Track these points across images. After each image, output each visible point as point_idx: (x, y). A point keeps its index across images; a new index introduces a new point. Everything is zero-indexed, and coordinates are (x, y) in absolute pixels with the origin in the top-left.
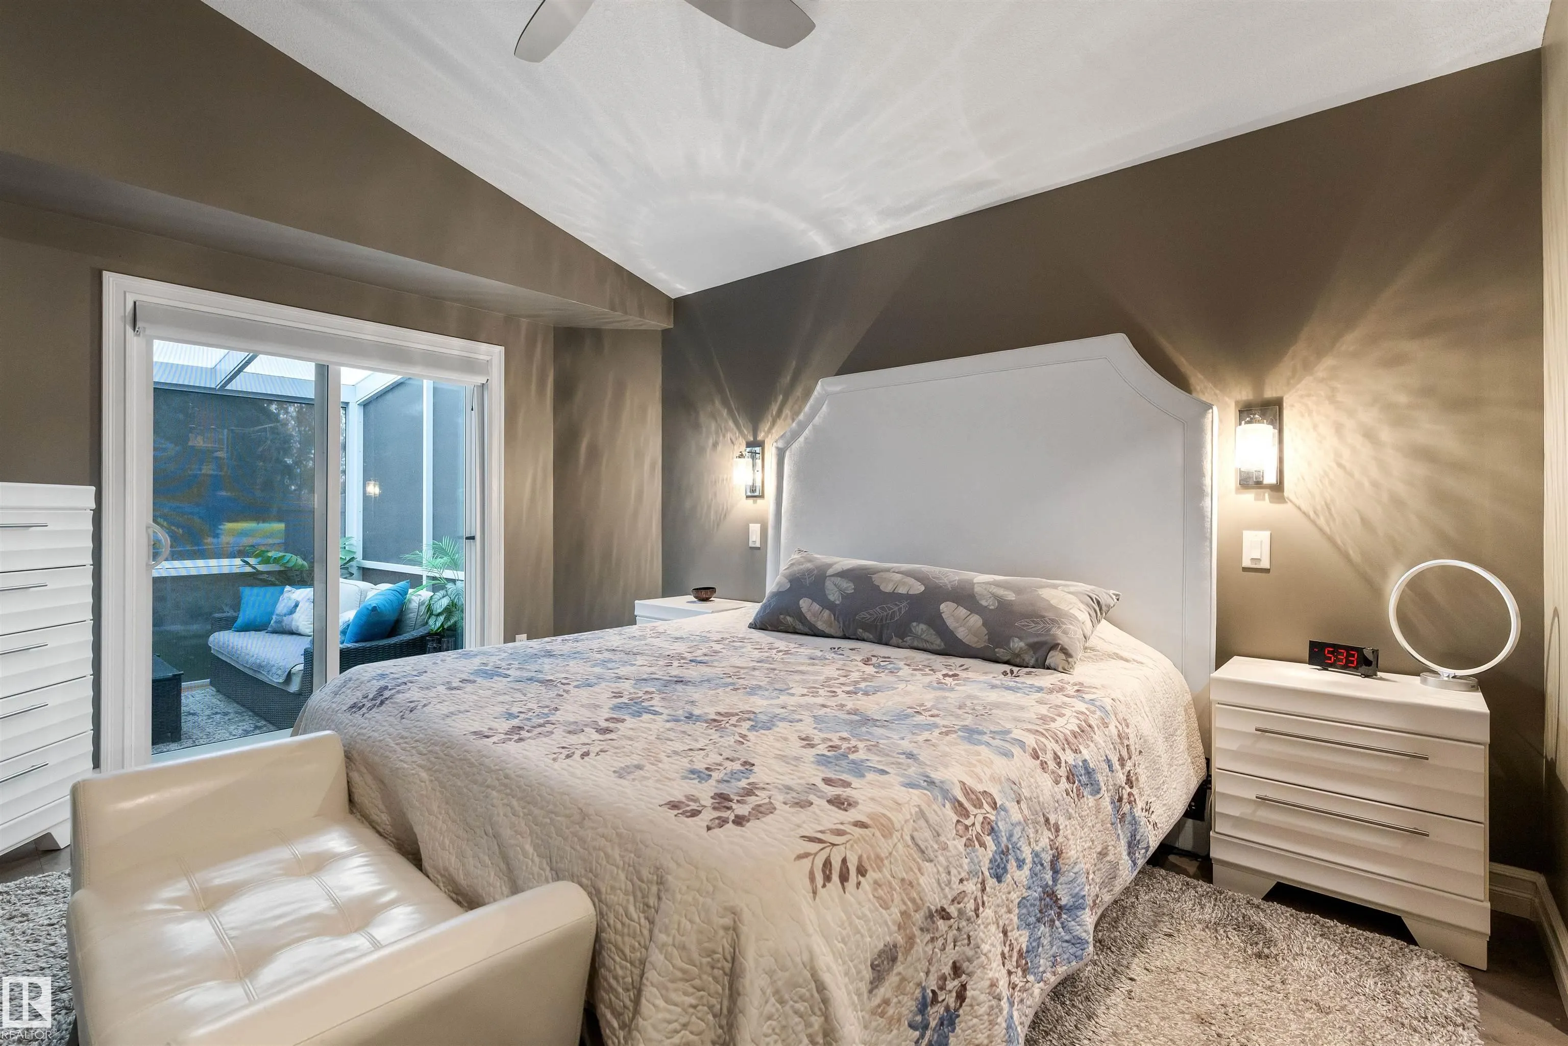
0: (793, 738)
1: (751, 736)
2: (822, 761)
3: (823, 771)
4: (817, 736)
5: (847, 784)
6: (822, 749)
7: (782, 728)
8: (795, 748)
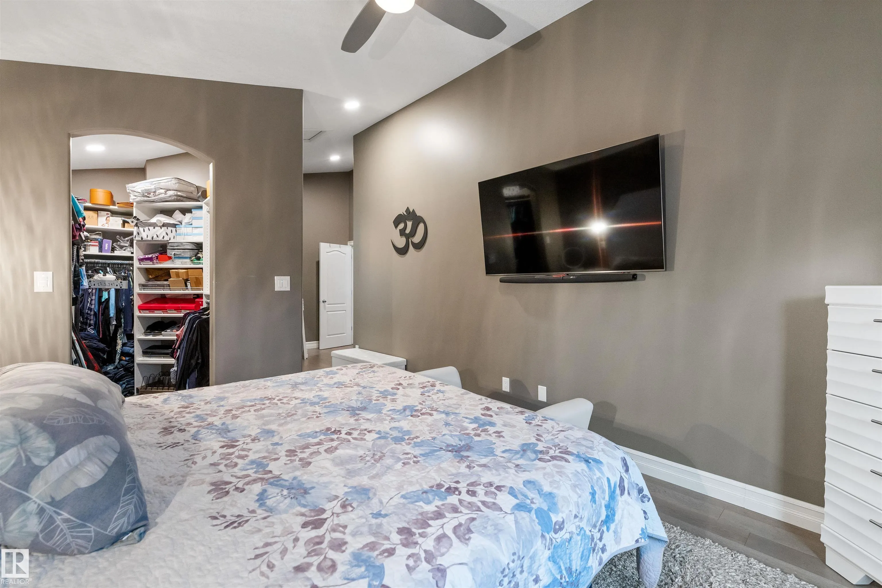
0: (507, 438)
1: (533, 440)
2: (492, 424)
3: (492, 420)
4: (493, 439)
5: (482, 415)
6: (491, 430)
7: (516, 445)
8: (507, 432)
